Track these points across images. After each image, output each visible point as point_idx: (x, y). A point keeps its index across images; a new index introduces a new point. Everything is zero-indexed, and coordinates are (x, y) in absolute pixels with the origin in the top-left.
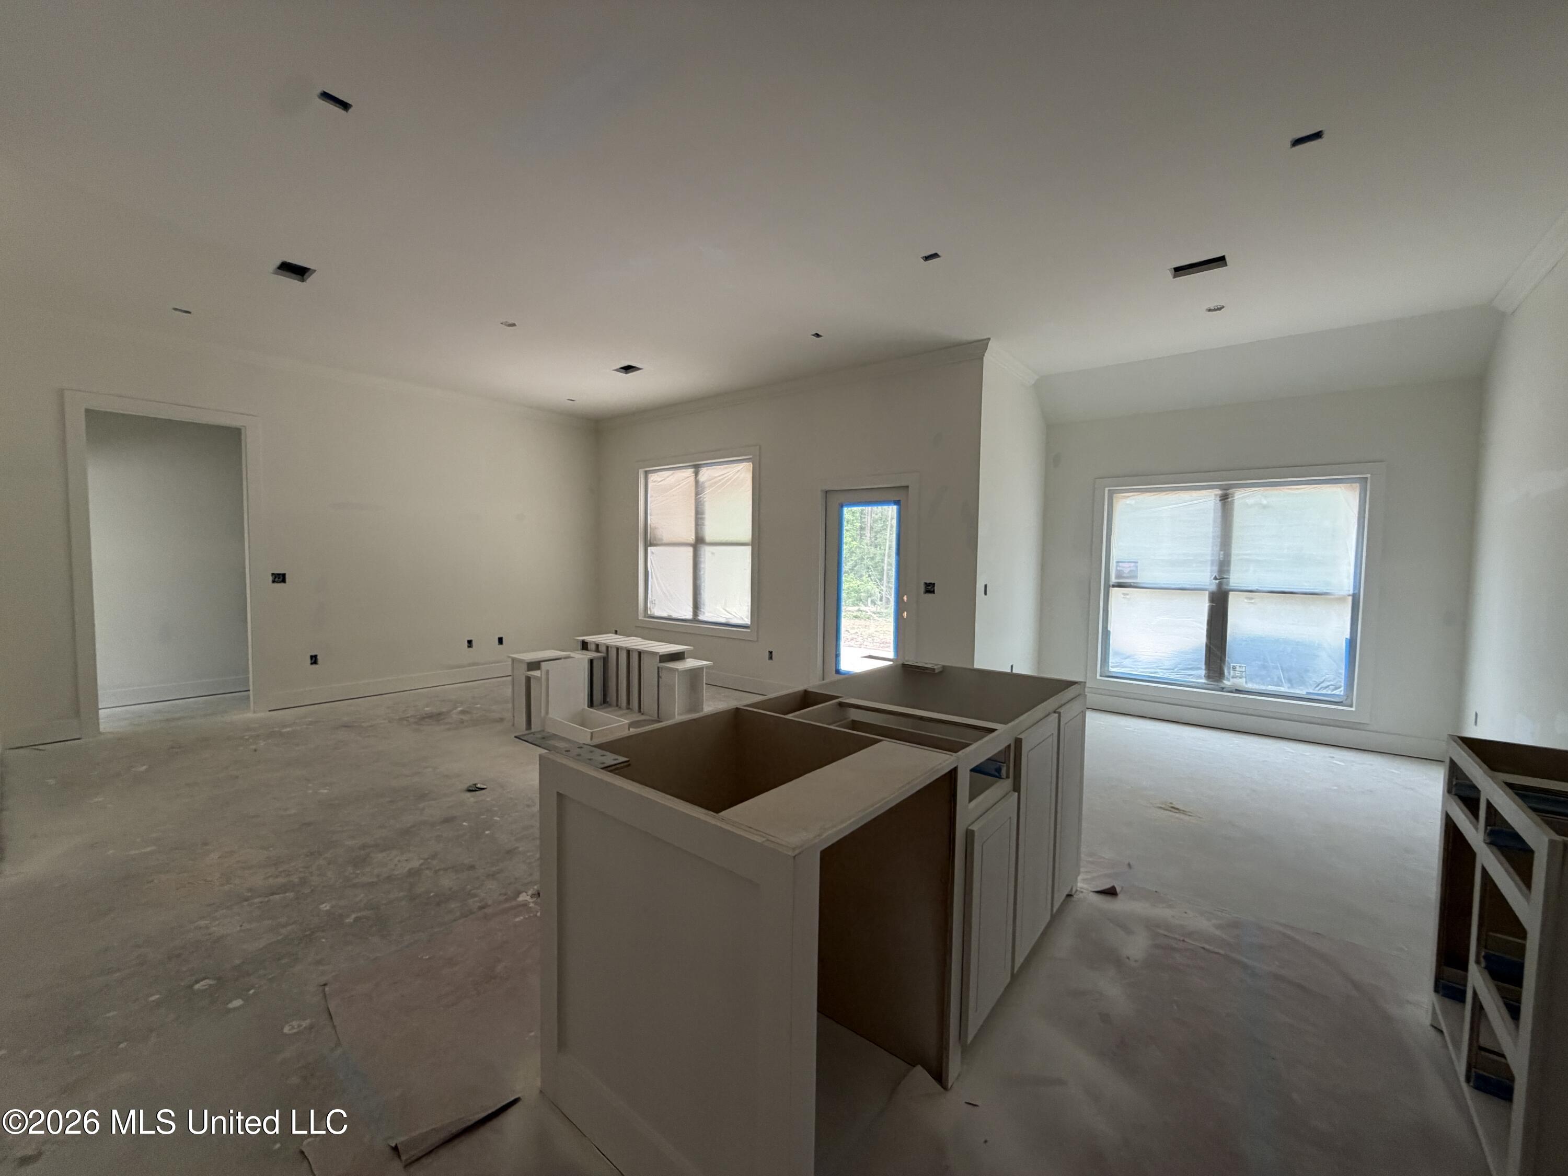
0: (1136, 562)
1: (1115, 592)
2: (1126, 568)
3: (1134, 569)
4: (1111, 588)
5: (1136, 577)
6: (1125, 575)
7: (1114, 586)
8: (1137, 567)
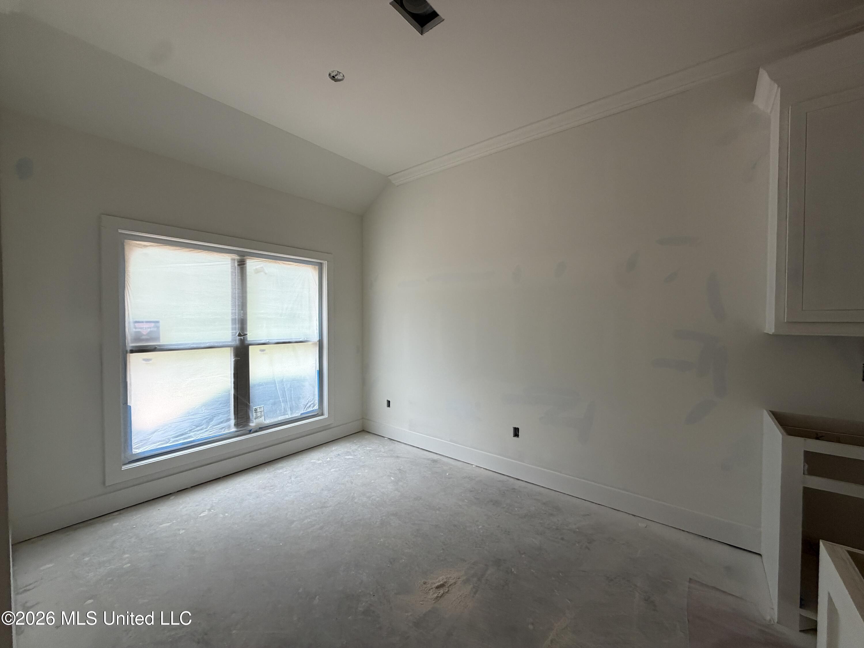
0: (158, 322)
1: (134, 359)
2: (145, 329)
3: (155, 329)
4: (128, 354)
5: (157, 339)
6: (144, 337)
7: (132, 351)
8: (158, 327)
